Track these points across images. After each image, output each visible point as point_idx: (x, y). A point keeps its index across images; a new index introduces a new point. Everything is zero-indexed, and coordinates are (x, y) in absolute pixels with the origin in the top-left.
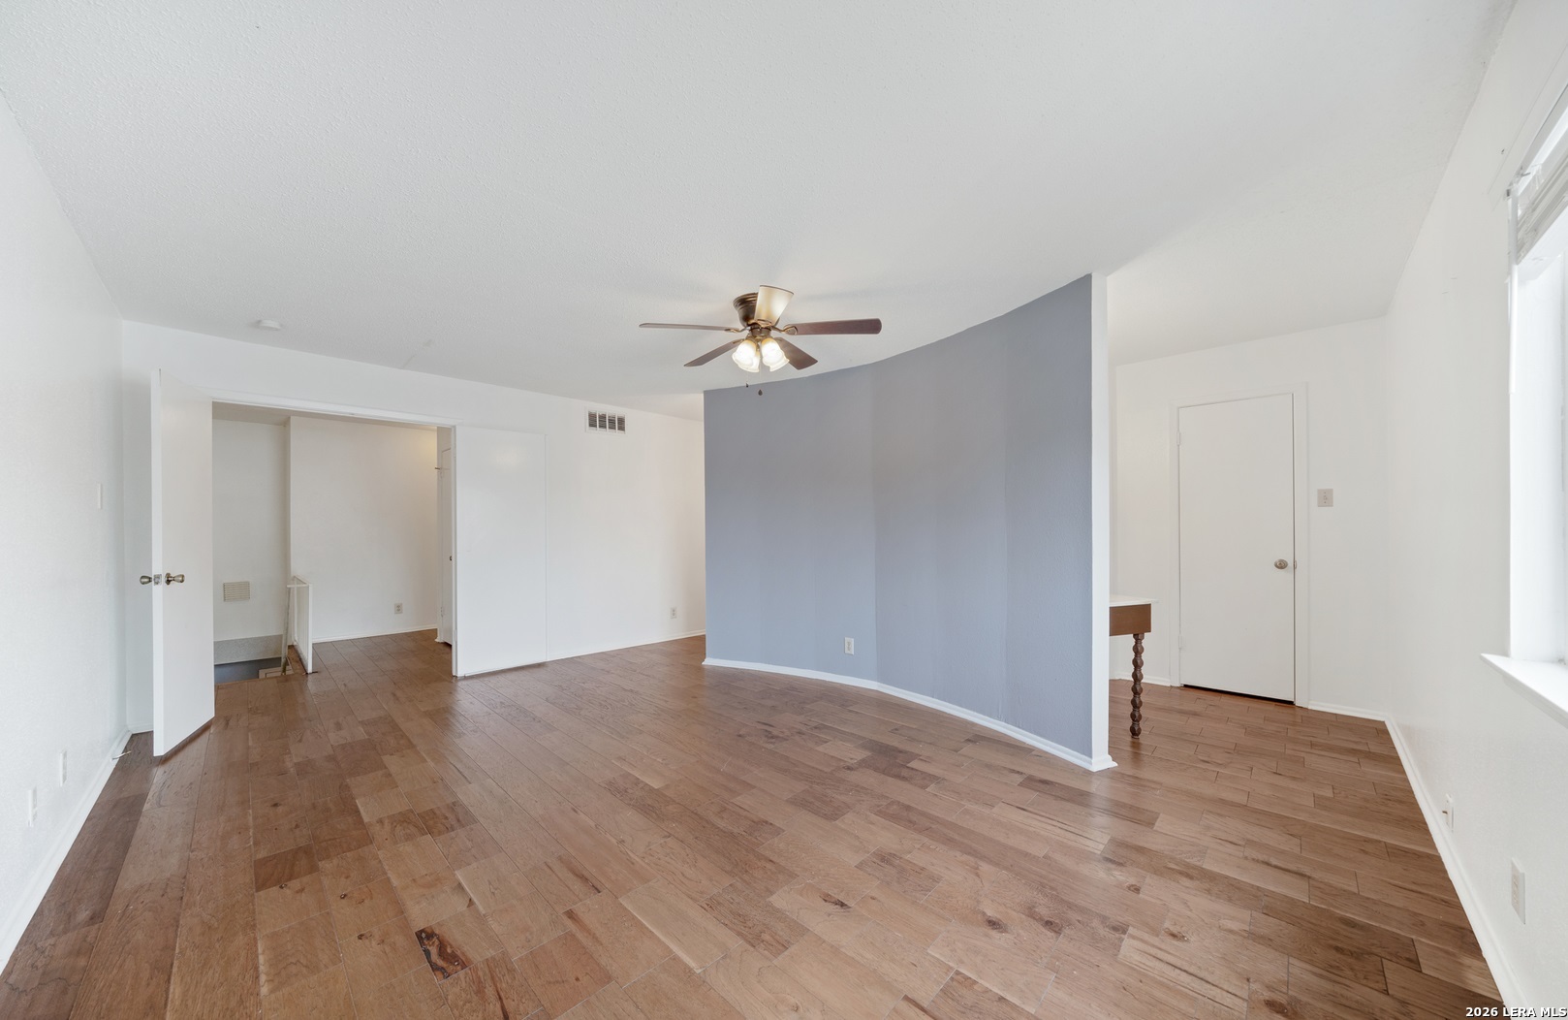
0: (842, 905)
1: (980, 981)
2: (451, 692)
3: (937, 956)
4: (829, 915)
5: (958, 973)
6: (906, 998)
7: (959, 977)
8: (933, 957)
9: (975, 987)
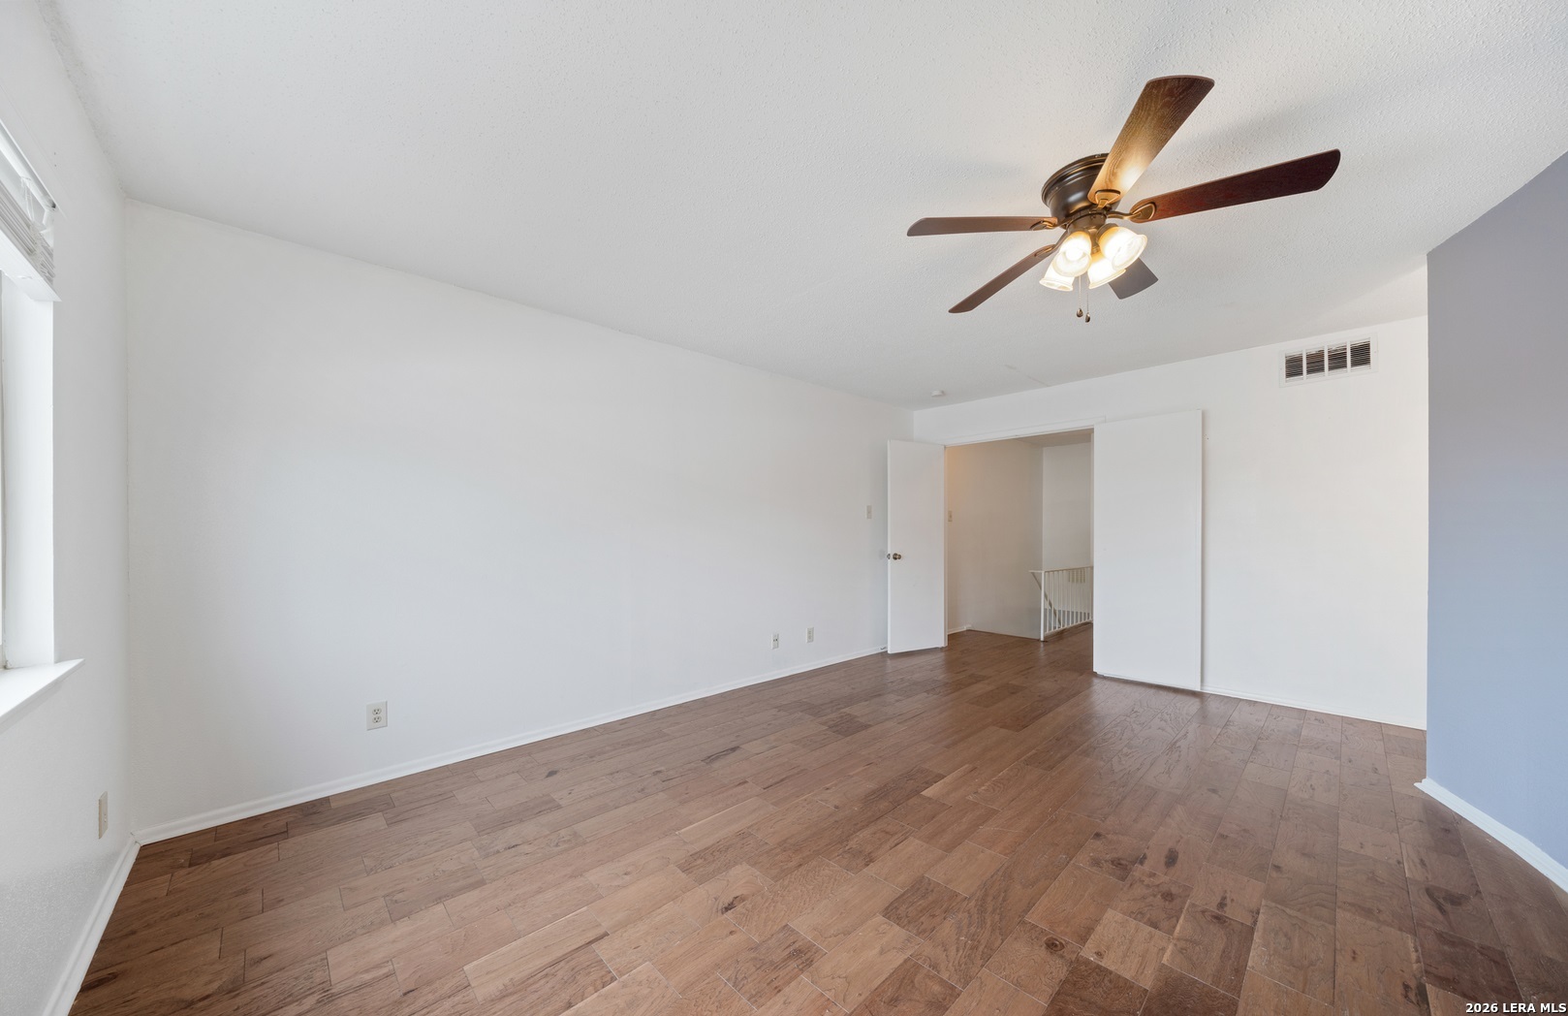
0: (727, 909)
1: (596, 995)
2: (1090, 685)
3: (639, 968)
4: (716, 899)
5: (613, 979)
6: (606, 934)
7: (608, 978)
8: (640, 965)
9: (591, 988)
